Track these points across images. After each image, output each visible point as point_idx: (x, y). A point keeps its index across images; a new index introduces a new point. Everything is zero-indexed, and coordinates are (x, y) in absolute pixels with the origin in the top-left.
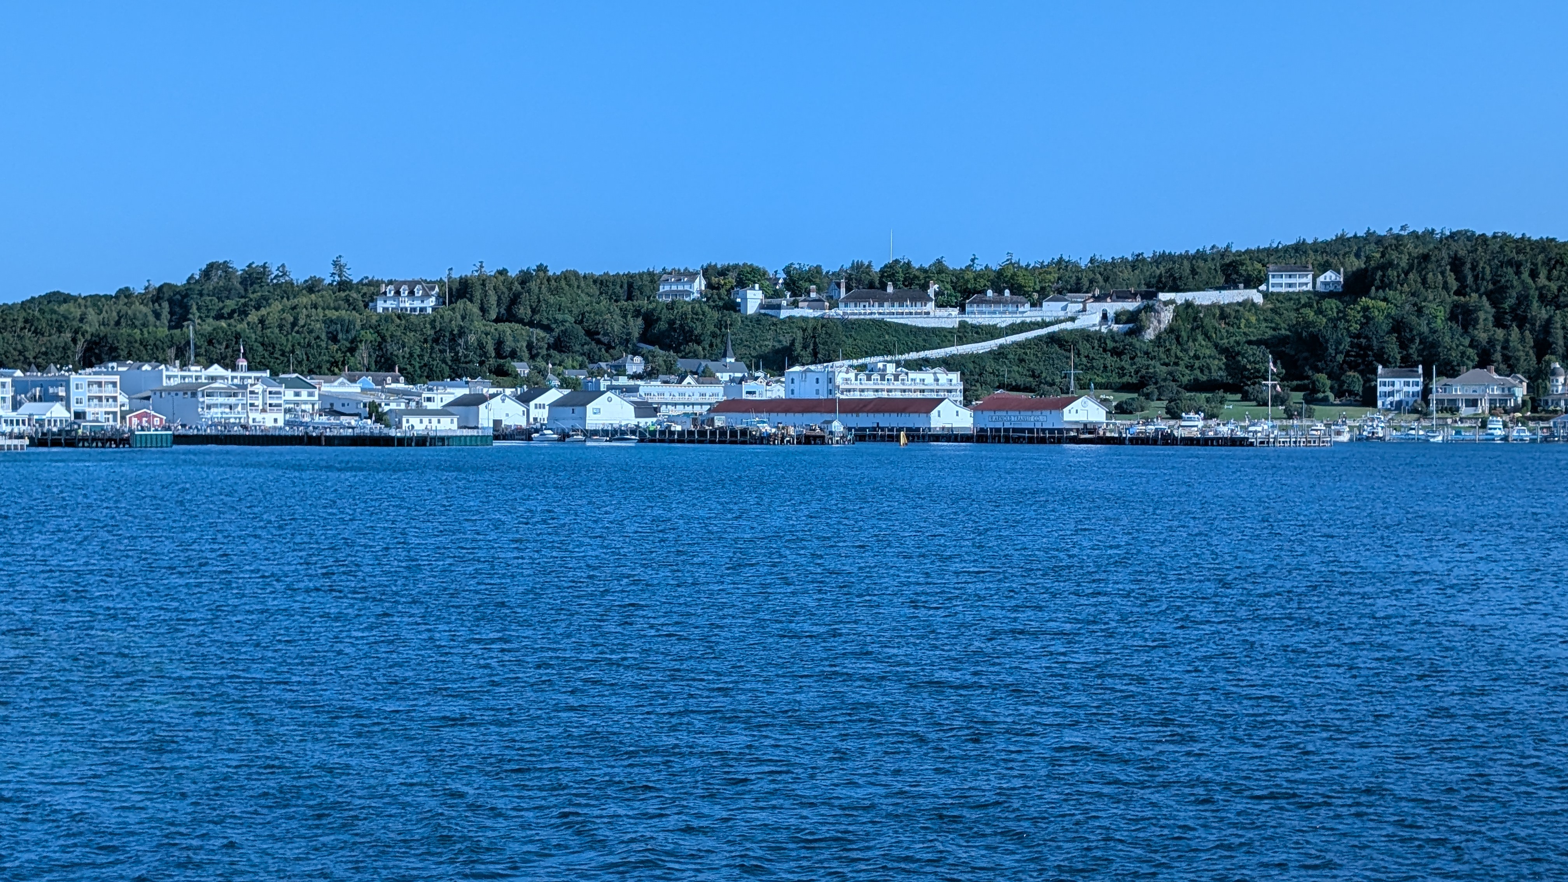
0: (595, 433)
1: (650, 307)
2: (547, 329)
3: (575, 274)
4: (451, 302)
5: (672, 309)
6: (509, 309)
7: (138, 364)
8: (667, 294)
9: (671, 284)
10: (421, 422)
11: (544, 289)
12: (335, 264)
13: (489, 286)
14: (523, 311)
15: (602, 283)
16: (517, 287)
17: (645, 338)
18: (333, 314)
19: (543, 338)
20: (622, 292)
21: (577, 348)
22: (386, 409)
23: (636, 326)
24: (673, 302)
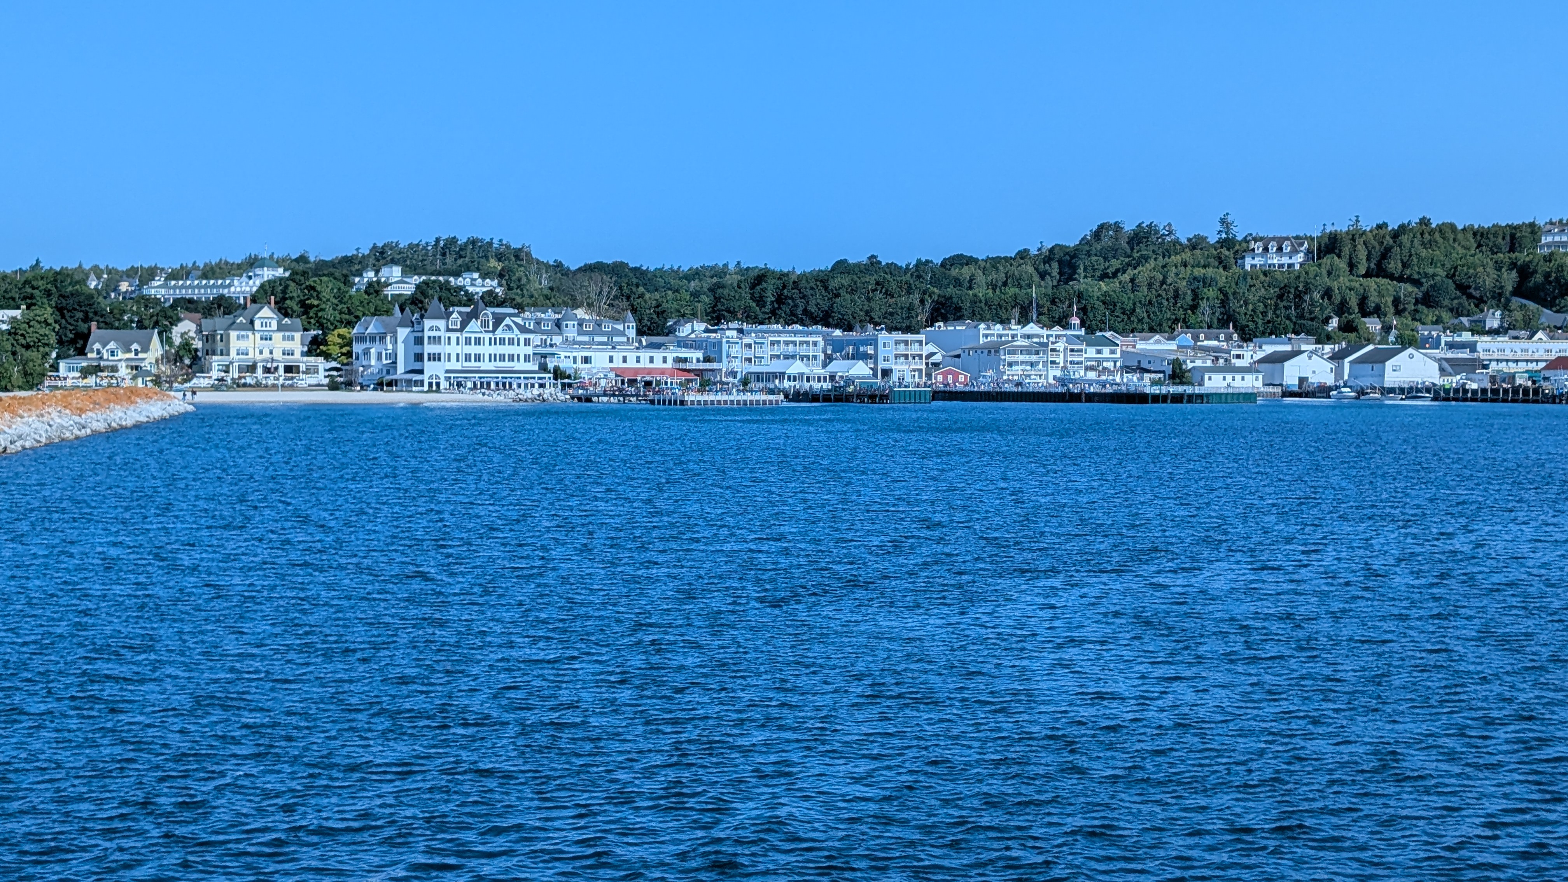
0: (1391, 390)
1: (1527, 259)
2: (1417, 283)
3: (1453, 227)
4: (1319, 258)
5: (1550, 261)
6: (1379, 264)
7: (975, 323)
8: (1549, 245)
9: (1554, 234)
10: (1224, 379)
11: (1416, 242)
12: (1223, 221)
13: (1360, 241)
14: (1394, 265)
15: (1481, 236)
16: (1388, 240)
17: (1518, 292)
18: (1199, 272)
19: (1410, 293)
20: (1504, 245)
21: (1446, 302)
22: (1190, 365)
23: (1510, 279)
24: (1551, 254)
